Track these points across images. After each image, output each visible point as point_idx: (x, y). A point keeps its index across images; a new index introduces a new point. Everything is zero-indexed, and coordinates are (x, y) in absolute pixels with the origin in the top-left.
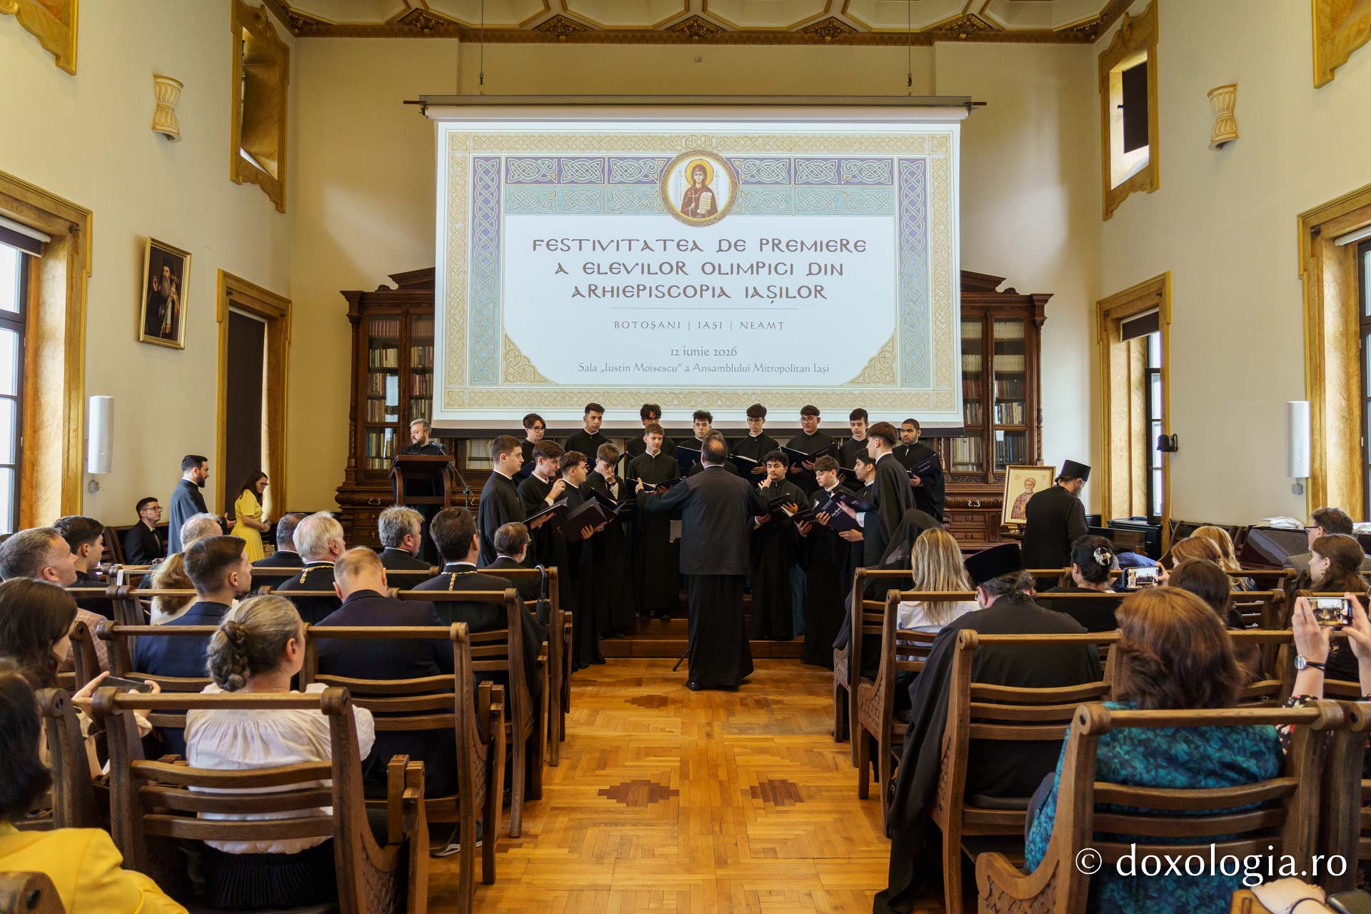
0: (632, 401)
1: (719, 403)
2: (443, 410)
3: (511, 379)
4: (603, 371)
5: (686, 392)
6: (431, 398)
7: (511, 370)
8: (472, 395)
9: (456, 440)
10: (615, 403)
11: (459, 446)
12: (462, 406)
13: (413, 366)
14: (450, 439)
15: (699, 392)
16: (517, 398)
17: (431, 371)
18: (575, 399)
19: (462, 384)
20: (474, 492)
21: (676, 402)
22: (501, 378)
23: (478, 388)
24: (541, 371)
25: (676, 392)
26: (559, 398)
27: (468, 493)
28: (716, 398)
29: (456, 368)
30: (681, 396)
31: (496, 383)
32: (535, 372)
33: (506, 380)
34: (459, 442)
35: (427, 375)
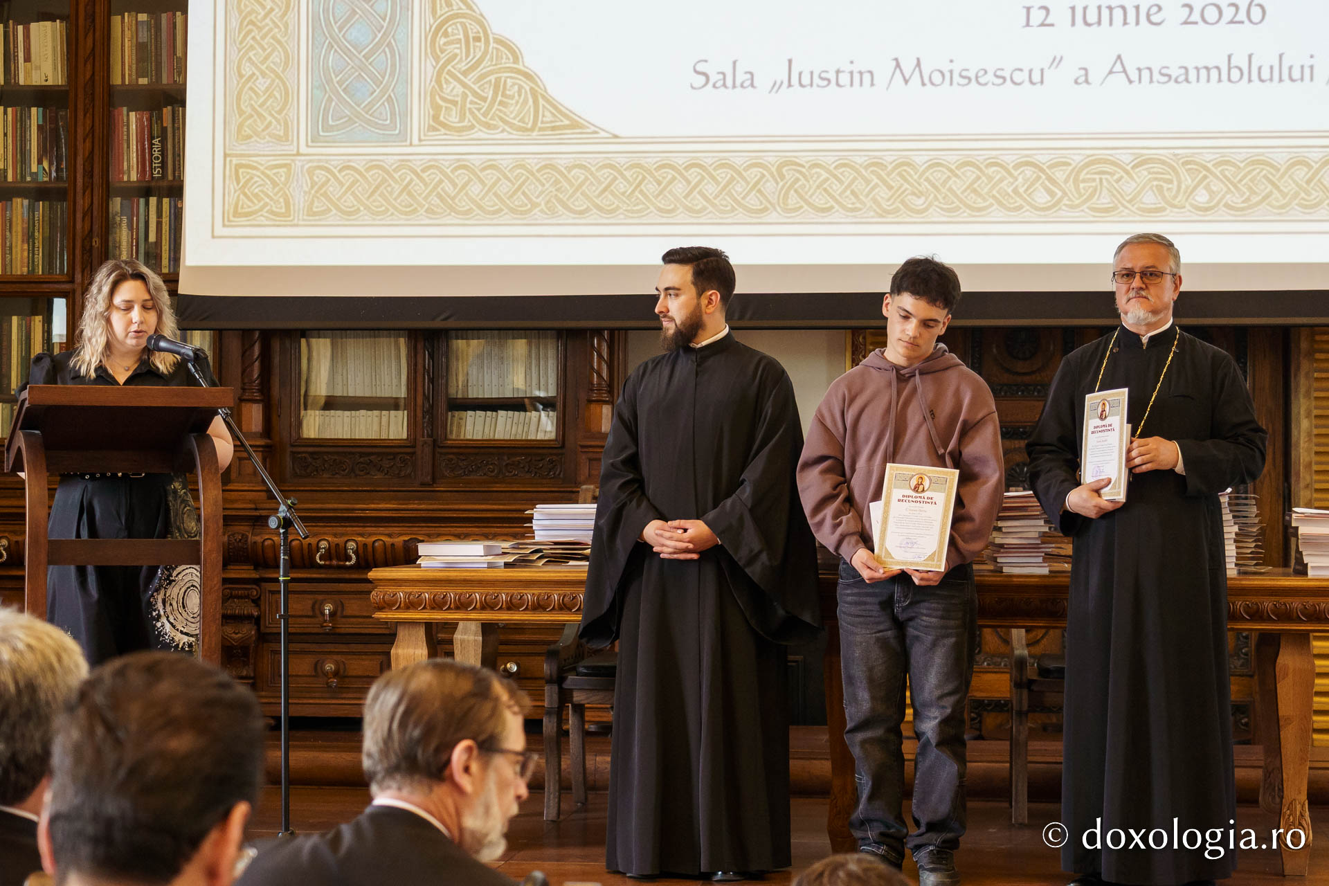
0: (883, 193)
1: (1202, 197)
2: (219, 230)
3: (453, 119)
4: (776, 87)
5: (1077, 158)
6: (175, 191)
7: (453, 89)
8: (320, 176)
9: (267, 336)
10: (820, 200)
11: (276, 360)
12: (283, 216)
13: (116, 80)
14: (246, 333)
15: (1125, 158)
16: (475, 189)
17: (177, 98)
18: (679, 188)
19: (285, 138)
20: (303, 519)
21: (1042, 198)
22: (418, 115)
23: (336, 153)
24: (557, 88)
25: (1042, 158)
26: (621, 185)
27: (287, 523)
28: (1188, 181)
29: (261, 84)
30: (1060, 175)
31: (403, 137)
32: (538, 94)
33: (436, 123)
34: (276, 345)
35: (167, 111)
